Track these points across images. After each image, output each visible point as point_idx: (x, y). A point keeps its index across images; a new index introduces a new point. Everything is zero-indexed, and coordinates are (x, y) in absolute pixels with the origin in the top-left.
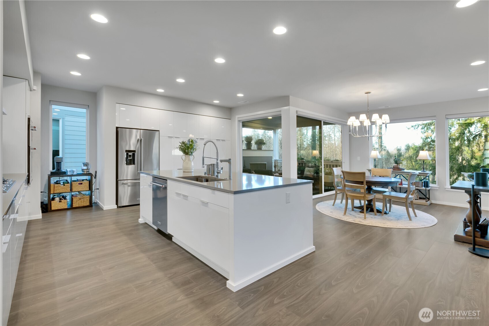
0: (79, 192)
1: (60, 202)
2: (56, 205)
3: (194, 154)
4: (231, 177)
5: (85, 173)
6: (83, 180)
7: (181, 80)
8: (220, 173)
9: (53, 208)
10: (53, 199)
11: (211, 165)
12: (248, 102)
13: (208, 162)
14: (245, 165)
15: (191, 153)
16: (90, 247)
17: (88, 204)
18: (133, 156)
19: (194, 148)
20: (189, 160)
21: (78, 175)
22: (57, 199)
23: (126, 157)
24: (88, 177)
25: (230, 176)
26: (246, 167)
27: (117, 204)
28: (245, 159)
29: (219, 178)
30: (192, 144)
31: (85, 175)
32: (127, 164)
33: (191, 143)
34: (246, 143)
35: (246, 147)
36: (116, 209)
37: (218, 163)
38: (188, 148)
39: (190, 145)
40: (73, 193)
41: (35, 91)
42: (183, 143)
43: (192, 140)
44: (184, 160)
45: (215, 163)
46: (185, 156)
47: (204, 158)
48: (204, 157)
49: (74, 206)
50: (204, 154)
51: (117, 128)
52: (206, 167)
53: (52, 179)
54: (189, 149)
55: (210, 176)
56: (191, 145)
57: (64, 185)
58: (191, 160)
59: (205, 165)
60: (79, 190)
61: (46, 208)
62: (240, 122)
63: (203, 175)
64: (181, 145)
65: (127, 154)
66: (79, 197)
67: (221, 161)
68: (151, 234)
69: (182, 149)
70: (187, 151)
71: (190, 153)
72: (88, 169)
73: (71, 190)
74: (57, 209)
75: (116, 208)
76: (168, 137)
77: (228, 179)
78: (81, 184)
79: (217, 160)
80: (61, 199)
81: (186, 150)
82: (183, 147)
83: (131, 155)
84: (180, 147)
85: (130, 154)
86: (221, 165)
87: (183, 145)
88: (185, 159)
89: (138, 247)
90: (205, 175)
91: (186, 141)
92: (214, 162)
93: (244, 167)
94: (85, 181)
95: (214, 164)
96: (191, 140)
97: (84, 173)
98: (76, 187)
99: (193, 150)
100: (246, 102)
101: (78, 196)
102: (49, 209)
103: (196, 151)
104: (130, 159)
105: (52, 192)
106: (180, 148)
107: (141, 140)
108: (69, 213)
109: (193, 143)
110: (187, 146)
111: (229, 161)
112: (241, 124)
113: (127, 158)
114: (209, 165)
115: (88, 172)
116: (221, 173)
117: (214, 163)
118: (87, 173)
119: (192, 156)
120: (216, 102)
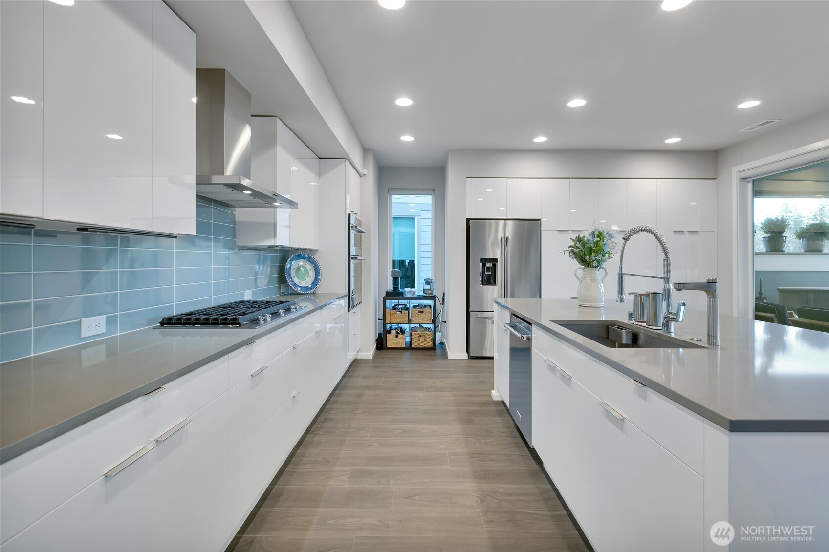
0: (420, 324)
1: (397, 336)
2: (392, 341)
3: (605, 265)
4: (715, 337)
5: (428, 295)
6: (425, 306)
7: (577, 103)
8: (676, 320)
9: (389, 345)
10: (389, 332)
11: (647, 295)
12: (776, 121)
13: (635, 286)
14: (761, 293)
15: (598, 263)
16: (401, 431)
17: (430, 345)
18: (493, 267)
19: (606, 251)
20: (594, 279)
21: (418, 298)
22: (394, 332)
23: (481, 270)
24: (430, 303)
25: (711, 335)
26: (765, 298)
27: (468, 351)
28: (761, 278)
29: (673, 335)
30: (599, 241)
31: (427, 298)
32: (483, 284)
33: (596, 239)
34: (766, 235)
35: (766, 247)
36: (467, 361)
37: (668, 290)
38: (591, 250)
39: (594, 243)
40: (412, 326)
41: (365, 176)
42: (579, 240)
43: (600, 232)
44: (580, 278)
45: (660, 290)
46: (583, 269)
47: (624, 276)
48: (622, 274)
49: (412, 346)
50: (623, 266)
51: (468, 220)
52: (629, 299)
53: (388, 302)
54: (593, 254)
55: (644, 324)
56: (596, 243)
57: (401, 312)
58: (599, 278)
59: (630, 294)
60: (420, 321)
61: (381, 344)
62: (748, 182)
63: (624, 319)
64: (573, 244)
65: (484, 265)
66: (419, 332)
67: (680, 287)
68: (504, 432)
69: (575, 253)
70: (587, 258)
71: (595, 264)
72: (430, 290)
73: (410, 320)
74: (392, 346)
75: (467, 358)
76: (559, 230)
77: (704, 343)
78: (422, 312)
79: (668, 282)
80: (398, 333)
81: (585, 255)
82: (578, 250)
83: (490, 267)
84: (570, 249)
85: (488, 265)
86: (677, 297)
87: (578, 245)
88: (584, 278)
89: (471, 460)
90: (630, 320)
91: (586, 235)
92: (657, 287)
93: (759, 298)
94: (427, 309)
95: (655, 294)
96: (596, 233)
97: (425, 295)
98: (417, 318)
99: (604, 256)
100: (767, 122)
101: (418, 330)
102: (384, 346)
103: (609, 258)
104: (489, 274)
105: (387, 322)
106: (572, 251)
107: (506, 240)
108: (407, 354)
109: (603, 238)
110: (587, 246)
111: (709, 287)
112: (750, 186)
113: (483, 272)
114: (641, 295)
115: (431, 293)
116: (681, 319)
117: (655, 291)
118: (430, 295)
119: (602, 270)
120: (673, 141)
